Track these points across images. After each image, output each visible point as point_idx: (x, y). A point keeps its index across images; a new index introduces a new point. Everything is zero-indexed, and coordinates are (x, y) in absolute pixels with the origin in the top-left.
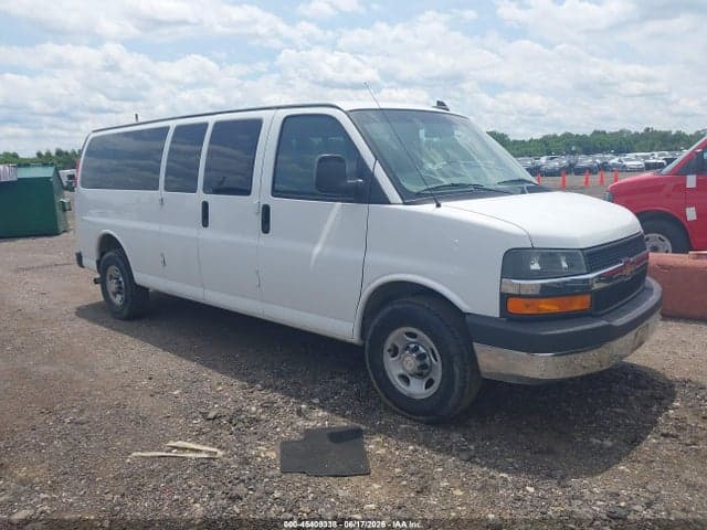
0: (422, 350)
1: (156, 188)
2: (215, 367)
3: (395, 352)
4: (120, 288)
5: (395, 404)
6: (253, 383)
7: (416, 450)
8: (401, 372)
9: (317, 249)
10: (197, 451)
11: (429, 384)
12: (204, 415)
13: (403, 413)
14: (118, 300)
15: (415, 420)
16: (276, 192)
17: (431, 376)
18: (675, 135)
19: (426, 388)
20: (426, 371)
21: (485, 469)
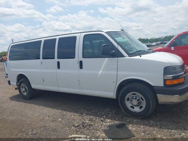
0: (138, 98)
1: (39, 58)
2: (66, 110)
3: (128, 99)
4: (26, 90)
5: (130, 114)
6: (82, 114)
7: (144, 127)
8: (131, 105)
9: (100, 72)
10: (80, 138)
11: (141, 107)
12: (74, 126)
13: (133, 117)
14: (25, 94)
15: (138, 119)
16: (83, 57)
17: (141, 105)
18: (146, 40)
19: (140, 109)
20: (139, 104)
21: (167, 130)
